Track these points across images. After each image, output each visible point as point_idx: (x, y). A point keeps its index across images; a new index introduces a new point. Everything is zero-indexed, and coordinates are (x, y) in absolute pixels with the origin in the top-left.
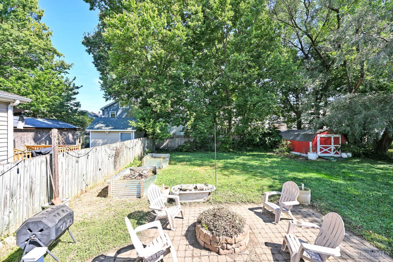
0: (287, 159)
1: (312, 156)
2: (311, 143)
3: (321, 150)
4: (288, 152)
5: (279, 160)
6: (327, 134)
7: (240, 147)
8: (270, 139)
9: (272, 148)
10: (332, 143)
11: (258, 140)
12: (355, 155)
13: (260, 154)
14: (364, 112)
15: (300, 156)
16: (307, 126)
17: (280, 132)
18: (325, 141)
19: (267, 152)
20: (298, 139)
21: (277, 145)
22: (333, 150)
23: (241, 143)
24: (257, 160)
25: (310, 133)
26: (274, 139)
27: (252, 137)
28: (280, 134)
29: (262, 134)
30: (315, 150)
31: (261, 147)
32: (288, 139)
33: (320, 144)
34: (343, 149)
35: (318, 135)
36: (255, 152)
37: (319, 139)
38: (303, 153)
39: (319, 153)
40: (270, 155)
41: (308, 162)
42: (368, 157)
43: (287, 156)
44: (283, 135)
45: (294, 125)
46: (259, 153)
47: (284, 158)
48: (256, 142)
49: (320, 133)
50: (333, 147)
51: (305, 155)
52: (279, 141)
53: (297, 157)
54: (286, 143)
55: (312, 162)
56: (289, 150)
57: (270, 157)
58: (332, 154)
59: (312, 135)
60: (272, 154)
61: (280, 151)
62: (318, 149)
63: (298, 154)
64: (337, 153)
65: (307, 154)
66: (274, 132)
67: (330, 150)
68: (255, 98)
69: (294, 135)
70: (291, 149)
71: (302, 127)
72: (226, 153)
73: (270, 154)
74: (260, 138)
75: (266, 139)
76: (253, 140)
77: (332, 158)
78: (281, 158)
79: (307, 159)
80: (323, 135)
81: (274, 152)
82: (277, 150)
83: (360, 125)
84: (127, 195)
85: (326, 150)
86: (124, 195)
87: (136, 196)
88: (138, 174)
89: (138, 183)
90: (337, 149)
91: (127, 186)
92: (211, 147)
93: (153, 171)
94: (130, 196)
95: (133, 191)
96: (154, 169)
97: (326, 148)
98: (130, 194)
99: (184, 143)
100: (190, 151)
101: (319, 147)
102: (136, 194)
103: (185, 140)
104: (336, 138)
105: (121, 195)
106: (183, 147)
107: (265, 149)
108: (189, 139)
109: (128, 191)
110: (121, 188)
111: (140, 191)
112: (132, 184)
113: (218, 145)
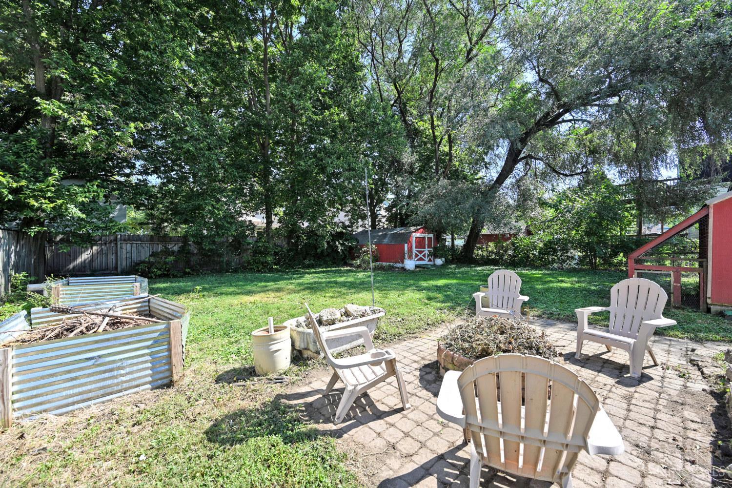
1: (410, 264)
2: (406, 245)
3: (417, 256)
6: (422, 233)
7: (290, 260)
8: (342, 244)
9: (346, 258)
10: (426, 246)
11: (326, 245)
12: (447, 261)
15: (394, 267)
18: (420, 243)
20: (386, 241)
21: (356, 253)
22: (427, 255)
23: (292, 254)
26: (350, 244)
27: (317, 240)
29: (331, 235)
30: (410, 257)
31: (328, 258)
33: (416, 248)
34: (435, 255)
35: (414, 234)
36: (318, 268)
37: (414, 239)
38: (399, 262)
39: (416, 261)
40: (348, 270)
41: (407, 274)
42: (460, 262)
48: (322, 249)
50: (426, 251)
51: (399, 265)
52: (356, 247)
53: (391, 268)
54: (371, 247)
55: (411, 272)
56: (376, 259)
58: (426, 261)
59: (405, 234)
60: (348, 268)
61: (364, 263)
62: (414, 254)
63: (392, 264)
64: (431, 260)
65: (403, 263)
67: (424, 256)
69: (378, 235)
70: (379, 258)
72: (266, 273)
73: (345, 269)
74: (328, 243)
75: (337, 243)
76: (317, 246)
77: (427, 267)
79: (404, 269)
80: (418, 235)
81: (351, 265)
82: (358, 262)
84: (102, 392)
85: (421, 256)
86: (90, 395)
87: (149, 386)
88: (107, 319)
89: (156, 335)
90: (430, 254)
91: (100, 357)
92: (228, 263)
93: (140, 313)
94: (120, 391)
95: (135, 368)
96: (141, 307)
97: (421, 252)
98: (117, 384)
99: (151, 256)
100: (173, 275)
101: (414, 250)
102: (150, 379)
103: (153, 248)
104: (429, 239)
105: (70, 400)
106: (151, 266)
107: (334, 263)
108: (165, 247)
109: (107, 375)
110: (69, 372)
111: (170, 363)
112: (128, 343)
113: (247, 257)
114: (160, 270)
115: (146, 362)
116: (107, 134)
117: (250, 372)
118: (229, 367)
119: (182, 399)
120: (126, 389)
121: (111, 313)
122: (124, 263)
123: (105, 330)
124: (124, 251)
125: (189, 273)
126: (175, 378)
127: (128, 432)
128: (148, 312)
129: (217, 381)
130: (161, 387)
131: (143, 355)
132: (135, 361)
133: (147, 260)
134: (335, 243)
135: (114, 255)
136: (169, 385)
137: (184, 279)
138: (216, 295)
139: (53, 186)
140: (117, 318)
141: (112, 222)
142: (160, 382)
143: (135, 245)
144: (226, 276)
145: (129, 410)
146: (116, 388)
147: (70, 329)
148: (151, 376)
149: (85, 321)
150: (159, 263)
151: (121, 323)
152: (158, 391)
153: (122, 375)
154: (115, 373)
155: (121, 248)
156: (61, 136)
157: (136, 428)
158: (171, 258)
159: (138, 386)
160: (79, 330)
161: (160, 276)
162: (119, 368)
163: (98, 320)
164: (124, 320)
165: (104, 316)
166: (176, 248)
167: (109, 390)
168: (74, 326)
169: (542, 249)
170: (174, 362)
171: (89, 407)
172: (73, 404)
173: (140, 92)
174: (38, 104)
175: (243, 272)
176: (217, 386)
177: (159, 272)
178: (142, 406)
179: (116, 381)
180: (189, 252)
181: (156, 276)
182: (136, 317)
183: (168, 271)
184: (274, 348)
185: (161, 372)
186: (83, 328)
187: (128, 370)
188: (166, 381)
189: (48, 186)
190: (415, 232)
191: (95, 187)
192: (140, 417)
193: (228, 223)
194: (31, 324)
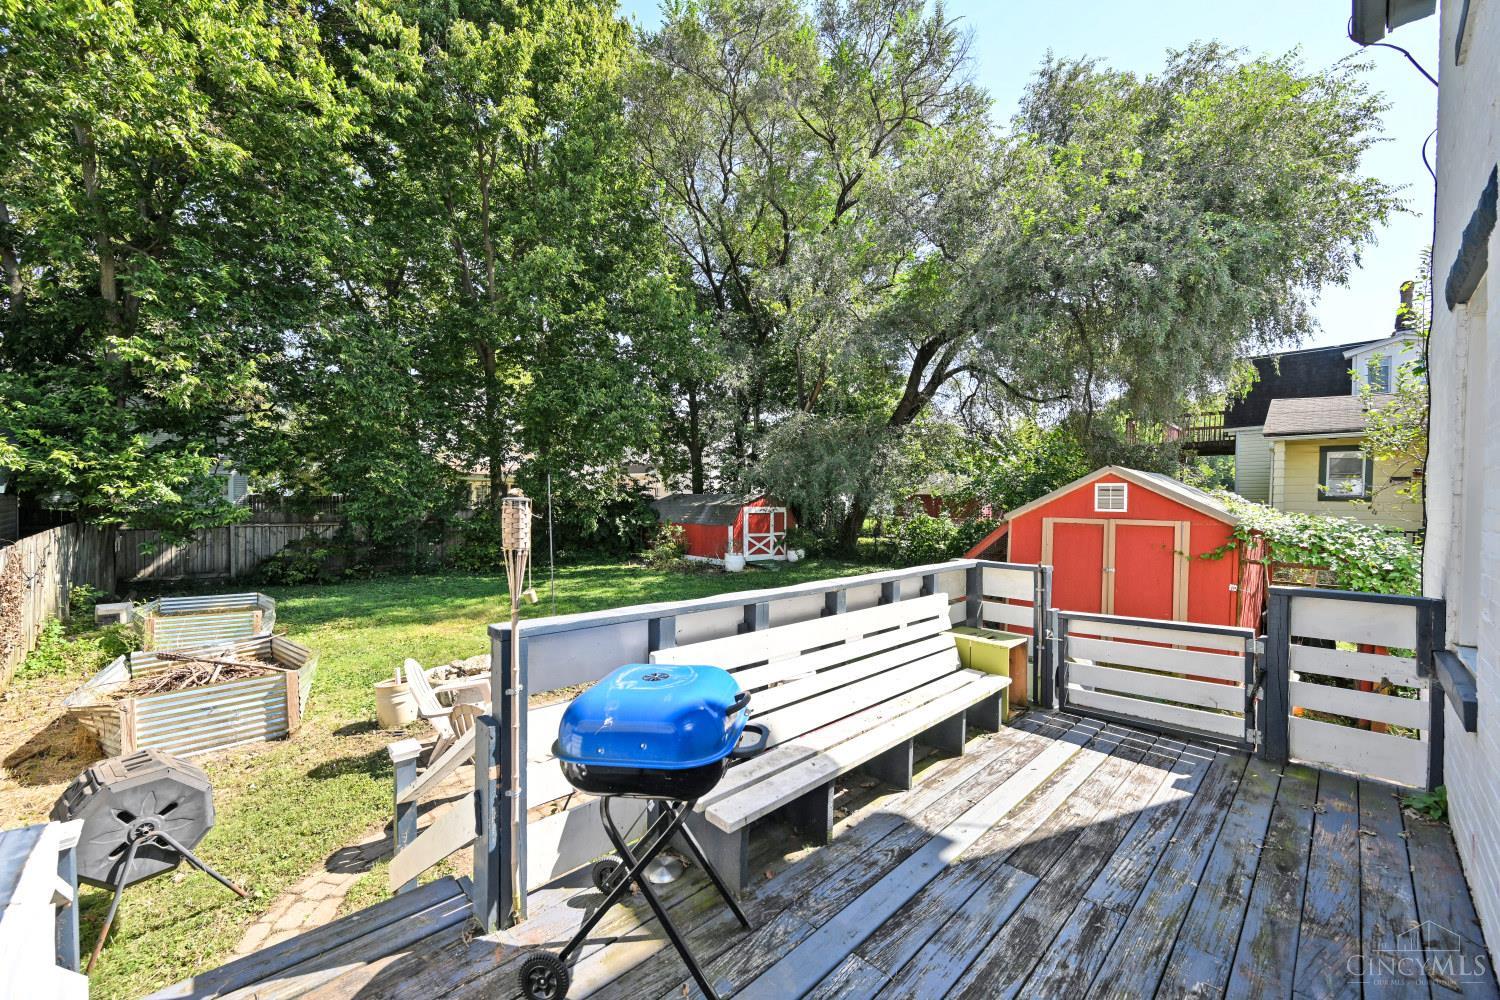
0: (680, 576)
1: (734, 562)
2: (731, 528)
3: (751, 545)
4: (679, 557)
5: (660, 579)
6: (763, 505)
8: (627, 523)
9: (632, 548)
10: (772, 529)
11: (595, 526)
12: (811, 555)
13: (602, 570)
14: (827, 458)
15: (708, 566)
16: (716, 485)
17: (650, 499)
18: (760, 523)
19: (619, 561)
20: (701, 519)
21: (649, 538)
22: (772, 544)
23: (538, 539)
24: (603, 585)
25: (729, 503)
26: (640, 522)
27: (578, 516)
28: (652, 506)
29: (605, 507)
30: (739, 549)
31: (601, 548)
32: (677, 520)
33: (750, 532)
34: (790, 541)
35: (746, 509)
37: (746, 518)
38: (715, 557)
39: (748, 556)
40: (633, 570)
41: (727, 578)
42: (831, 557)
43: (678, 569)
44: (662, 511)
45: (685, 480)
46: (599, 567)
47: (672, 573)
48: (589, 531)
49: (751, 503)
50: (772, 536)
51: (717, 561)
52: (652, 527)
53: (701, 567)
54: (672, 530)
55: (734, 576)
56: (682, 550)
57: (634, 574)
58: (771, 555)
59: (732, 507)
60: (635, 565)
61: (659, 557)
62: (746, 543)
63: (704, 559)
64: (779, 553)
65: (722, 557)
66: (639, 503)
67: (767, 545)
68: (600, 396)
69: (690, 508)
70: (686, 548)
71: (704, 487)
72: (486, 574)
73: (630, 566)
74: (600, 521)
75: (618, 521)
76: (579, 526)
77: (771, 565)
78: (666, 575)
79: (722, 570)
80: (755, 510)
81: (640, 561)
82: (650, 554)
83: (820, 485)
84: (217, 741)
85: (759, 545)
86: (205, 743)
87: (263, 738)
88: (220, 667)
89: (271, 686)
90: (779, 541)
91: (215, 707)
92: (421, 557)
93: (259, 657)
94: (234, 741)
95: (249, 719)
96: (261, 648)
97: (759, 540)
98: (232, 734)
99: (286, 547)
100: (323, 579)
101: (747, 537)
102: (264, 731)
103: (290, 534)
104: (778, 516)
105: (188, 747)
106: (288, 566)
107: (613, 555)
108: (312, 531)
109: (221, 725)
110: (183, 721)
111: (286, 715)
112: (242, 695)
113: (454, 545)
114: (301, 572)
115: (261, 713)
116: (215, 376)
117: (372, 726)
118: (352, 721)
119: (295, 749)
120: (240, 740)
121: (224, 660)
122: (241, 560)
123: (218, 680)
124: (242, 540)
125: (351, 577)
126: (291, 729)
127: (241, 773)
128: (270, 656)
129: (334, 734)
130: (276, 739)
131: (258, 707)
132: (250, 712)
133: (280, 555)
134: (614, 521)
135: (225, 547)
136: (285, 736)
137: (341, 587)
138: (380, 623)
139: (135, 459)
140: (230, 665)
141: (222, 506)
142: (275, 734)
143: (259, 530)
144: (415, 581)
145: (243, 758)
146: (230, 738)
147: (181, 678)
148: (265, 727)
149: (197, 668)
150: (300, 559)
151: (235, 671)
152: (273, 743)
153: (237, 726)
154: (229, 723)
155: (237, 535)
156: (146, 387)
157: (249, 770)
158: (320, 553)
159: (252, 737)
160: (190, 680)
161: (302, 582)
162: (233, 719)
163: (209, 668)
164: (238, 668)
165: (216, 664)
166: (330, 534)
167: (223, 740)
168: (184, 676)
169: (954, 538)
170: (290, 713)
171: (204, 755)
172: (190, 751)
173: (266, 300)
174: (114, 346)
175: (445, 574)
176: (333, 739)
177: (301, 576)
178: (256, 755)
179: (230, 731)
180: (352, 541)
181: (294, 582)
182: (255, 663)
183: (316, 573)
184: (396, 700)
185: (276, 724)
186: (194, 678)
187: (242, 721)
188: (281, 733)
189: (127, 460)
190: (748, 505)
191: (196, 455)
192: (253, 762)
193: (415, 495)
194: (131, 671)
